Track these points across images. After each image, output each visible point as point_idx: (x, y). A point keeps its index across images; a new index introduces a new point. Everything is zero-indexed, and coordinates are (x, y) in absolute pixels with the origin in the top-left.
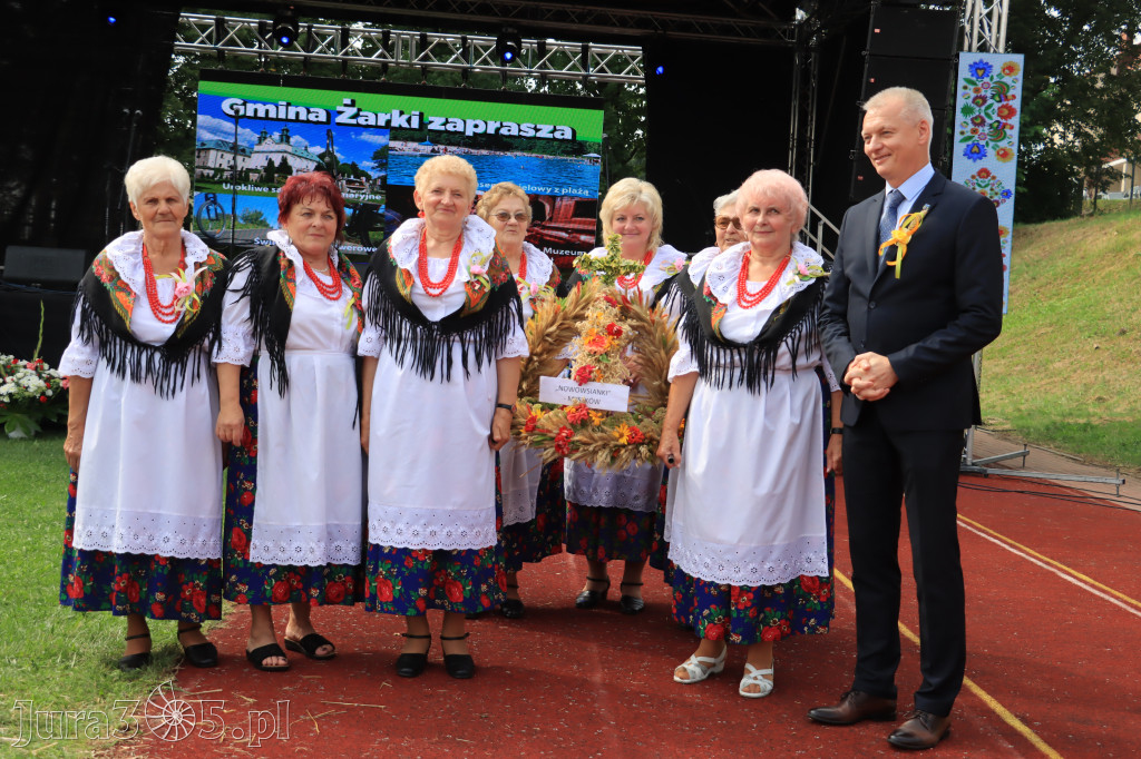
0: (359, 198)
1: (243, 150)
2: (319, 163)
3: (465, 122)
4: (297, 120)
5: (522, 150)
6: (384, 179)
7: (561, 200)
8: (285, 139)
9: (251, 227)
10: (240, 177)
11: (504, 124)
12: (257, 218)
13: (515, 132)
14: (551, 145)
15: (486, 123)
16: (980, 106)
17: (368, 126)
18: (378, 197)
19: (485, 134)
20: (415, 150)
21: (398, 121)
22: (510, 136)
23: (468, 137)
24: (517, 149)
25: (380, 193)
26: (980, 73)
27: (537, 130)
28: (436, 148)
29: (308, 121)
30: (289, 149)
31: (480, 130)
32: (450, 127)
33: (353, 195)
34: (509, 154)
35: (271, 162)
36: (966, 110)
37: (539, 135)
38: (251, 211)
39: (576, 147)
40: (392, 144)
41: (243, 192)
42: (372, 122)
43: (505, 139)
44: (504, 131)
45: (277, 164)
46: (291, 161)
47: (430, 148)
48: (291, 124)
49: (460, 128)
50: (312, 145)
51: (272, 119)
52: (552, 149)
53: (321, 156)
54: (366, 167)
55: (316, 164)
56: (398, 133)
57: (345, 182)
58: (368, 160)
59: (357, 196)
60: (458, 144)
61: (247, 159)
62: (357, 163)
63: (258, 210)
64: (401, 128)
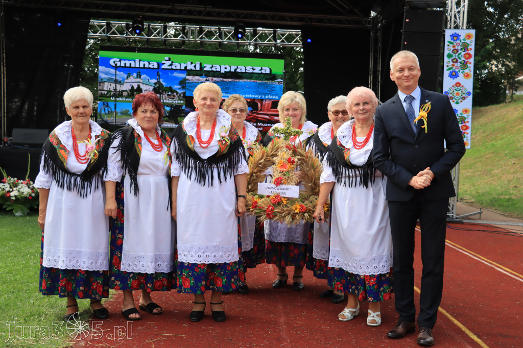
1: (120, 82)
2: (154, 87)
3: (221, 67)
4: (144, 67)
5: (247, 79)
6: (184, 93)
7: (265, 101)
8: (139, 76)
9: (124, 117)
10: (120, 94)
11: (238, 67)
12: (127, 113)
13: (243, 71)
14: (260, 76)
15: (230, 67)
16: (455, 54)
17: (176, 70)
18: (182, 102)
19: (230, 72)
20: (198, 80)
21: (190, 67)
22: (241, 73)
23: (222, 73)
24: (245, 78)
25: (183, 100)
26: (455, 38)
27: (253, 69)
28: (208, 79)
29: (149, 68)
30: (141, 81)
31: (228, 70)
32: (214, 69)
33: (170, 101)
34: (241, 80)
35: (133, 87)
36: (449, 56)
37: (255, 71)
38: (124, 109)
39: (272, 77)
40: (188, 77)
41: (120, 101)
42: (178, 67)
43: (239, 74)
44: (238, 70)
45: (135, 88)
46: (142, 86)
47: (205, 79)
48: (141, 70)
49: (218, 69)
50: (151, 78)
51: (133, 67)
52: (261, 78)
53: (155, 84)
54: (176, 88)
55: (153, 87)
56: (190, 72)
57: (166, 95)
58: (177, 85)
59: (172, 101)
60: (218, 77)
61: (122, 86)
62: (172, 86)
63: (128, 109)
64: (191, 70)
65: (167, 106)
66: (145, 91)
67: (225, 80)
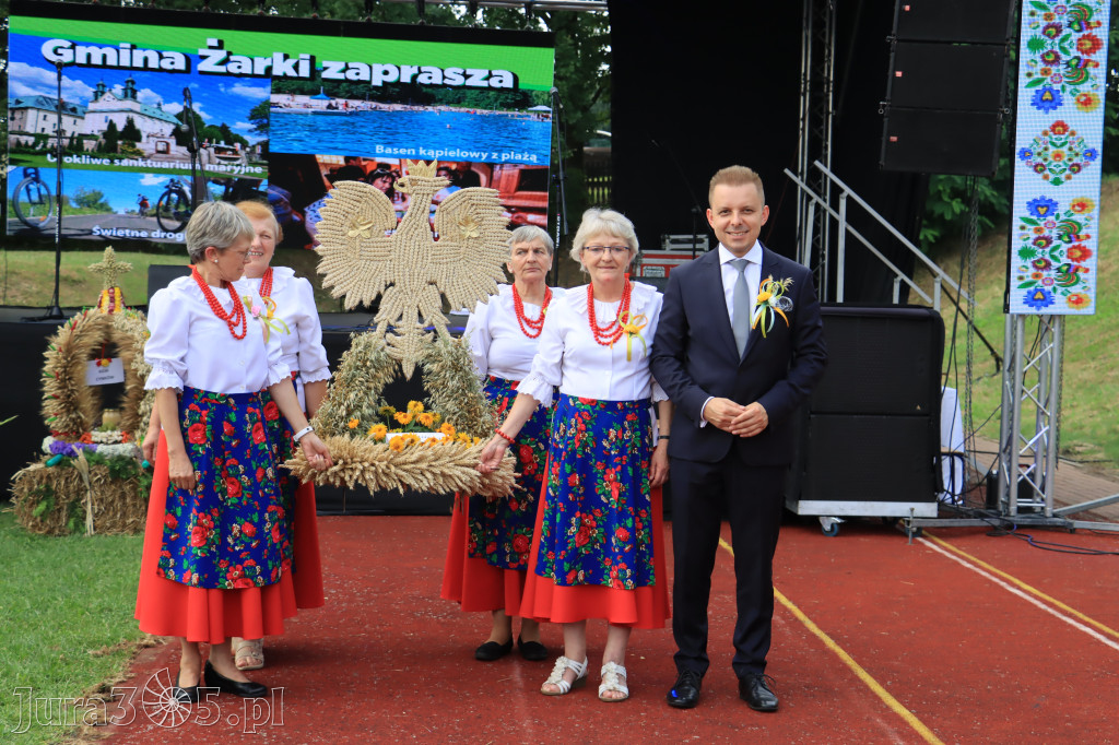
0: (232, 171)
1: (74, 110)
2: (177, 125)
3: (371, 67)
4: (146, 68)
5: (448, 103)
6: (265, 145)
7: (501, 169)
8: (130, 93)
9: (88, 212)
10: (76, 146)
11: (423, 69)
12: (96, 201)
13: (437, 80)
14: (484, 96)
15: (399, 68)
17: (241, 76)
18: (258, 170)
19: (398, 83)
20: (306, 106)
21: (282, 68)
22: (432, 85)
23: (376, 88)
24: (441, 102)
25: (261, 165)
27: (467, 77)
28: (333, 102)
29: (161, 70)
30: (137, 107)
31: (391, 78)
32: (351, 75)
33: (222, 169)
34: (430, 109)
35: (112, 125)
37: (469, 82)
38: (88, 191)
39: (519, 98)
40: (275, 98)
41: (75, 166)
42: (247, 69)
43: (425, 90)
44: (423, 79)
45: (120, 128)
46: (139, 123)
47: (325, 103)
48: (137, 75)
49: (364, 76)
50: (168, 101)
51: (112, 67)
52: (488, 101)
53: (179, 116)
54: (241, 130)
55: (173, 127)
56: (282, 84)
57: (212, 150)
58: (243, 121)
59: (229, 168)
60: (362, 97)
61: (78, 120)
62: (228, 125)
63: (98, 189)
64: (285, 76)
65: (216, 182)
66: (148, 136)
67: (385, 107)
